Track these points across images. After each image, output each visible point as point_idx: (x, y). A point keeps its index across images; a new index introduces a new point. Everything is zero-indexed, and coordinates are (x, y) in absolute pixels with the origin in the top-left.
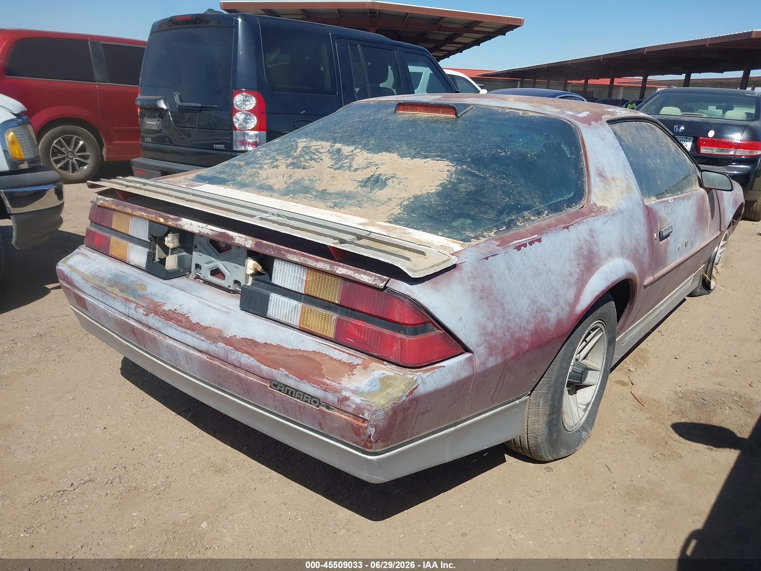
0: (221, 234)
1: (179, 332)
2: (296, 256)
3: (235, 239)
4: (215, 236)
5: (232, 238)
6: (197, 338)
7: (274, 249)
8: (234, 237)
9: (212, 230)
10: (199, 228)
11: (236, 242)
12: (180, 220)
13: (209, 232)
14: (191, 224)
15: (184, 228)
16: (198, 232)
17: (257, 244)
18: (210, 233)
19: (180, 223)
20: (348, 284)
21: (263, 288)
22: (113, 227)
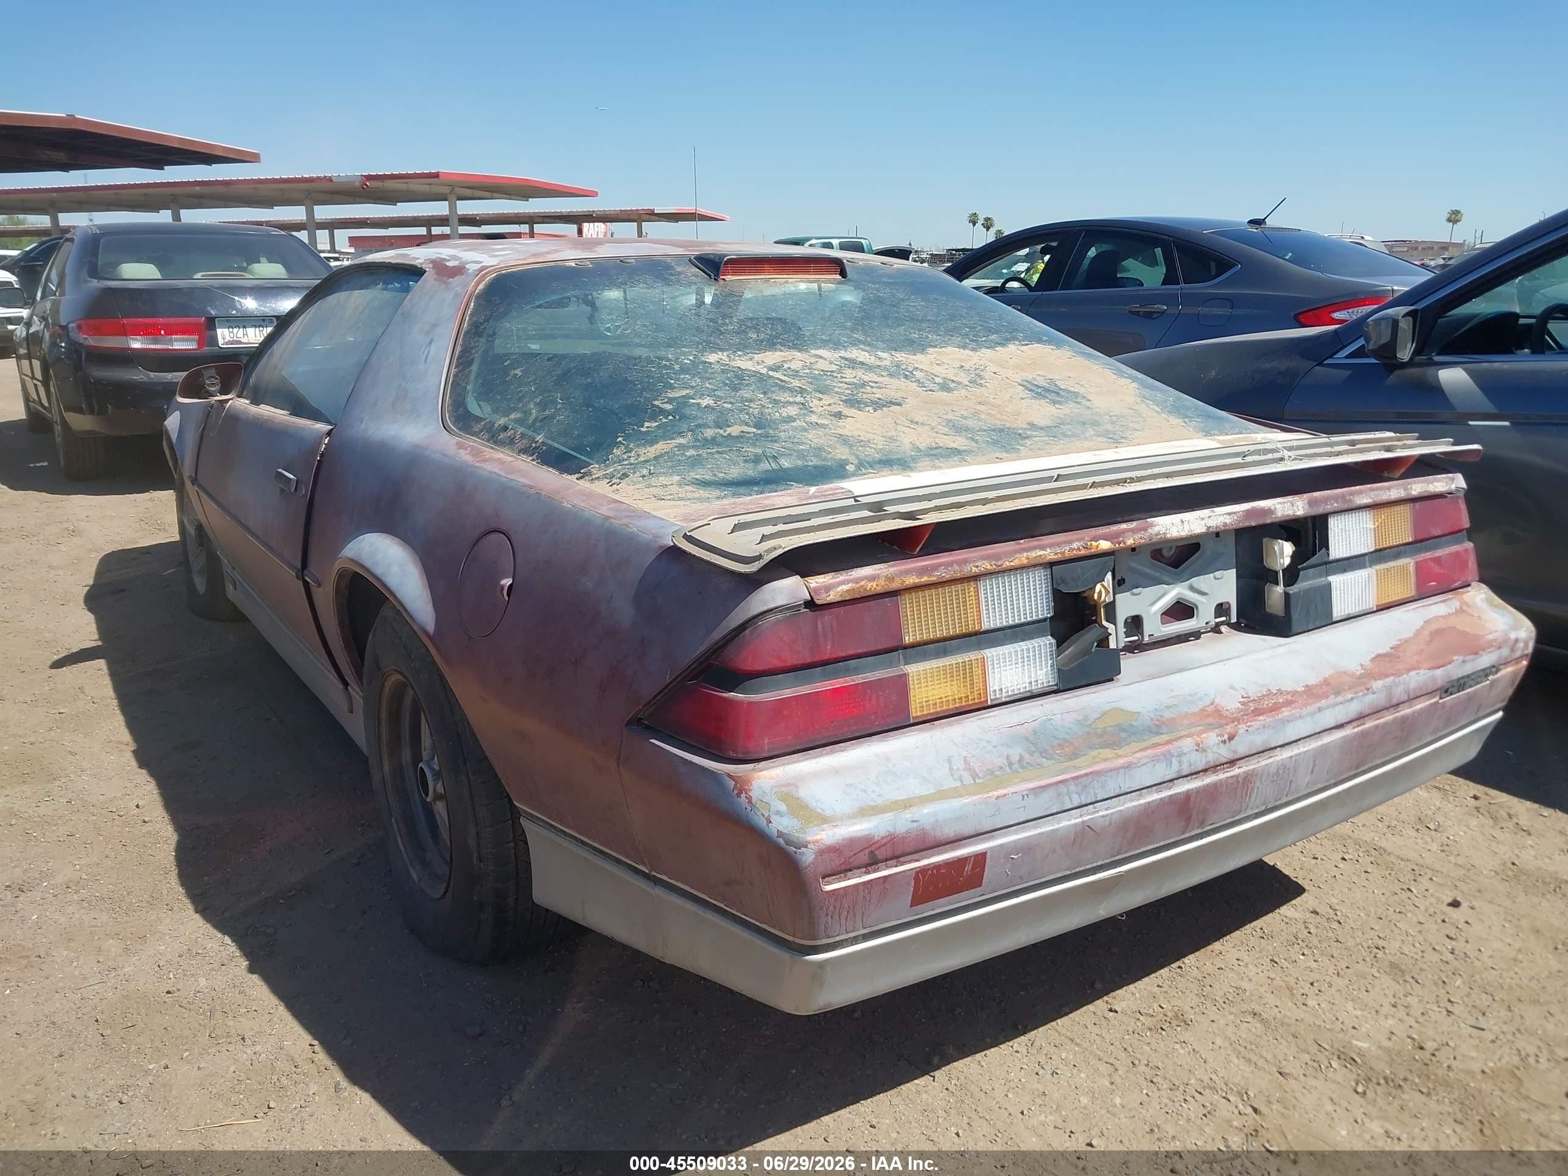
0: (1248, 514)
1: (1308, 719)
2: (1365, 494)
3: (1276, 509)
4: (1239, 522)
5: (1269, 512)
6: (1341, 703)
7: (1335, 498)
8: (1273, 508)
9: (1229, 514)
10: (1203, 522)
11: (1279, 514)
12: (1152, 525)
13: (1226, 521)
14: (1182, 522)
15: (1169, 536)
16: (1204, 530)
17: (1311, 503)
18: (1228, 520)
19: (1156, 529)
20: (1418, 505)
21: (1313, 578)
22: (908, 639)
